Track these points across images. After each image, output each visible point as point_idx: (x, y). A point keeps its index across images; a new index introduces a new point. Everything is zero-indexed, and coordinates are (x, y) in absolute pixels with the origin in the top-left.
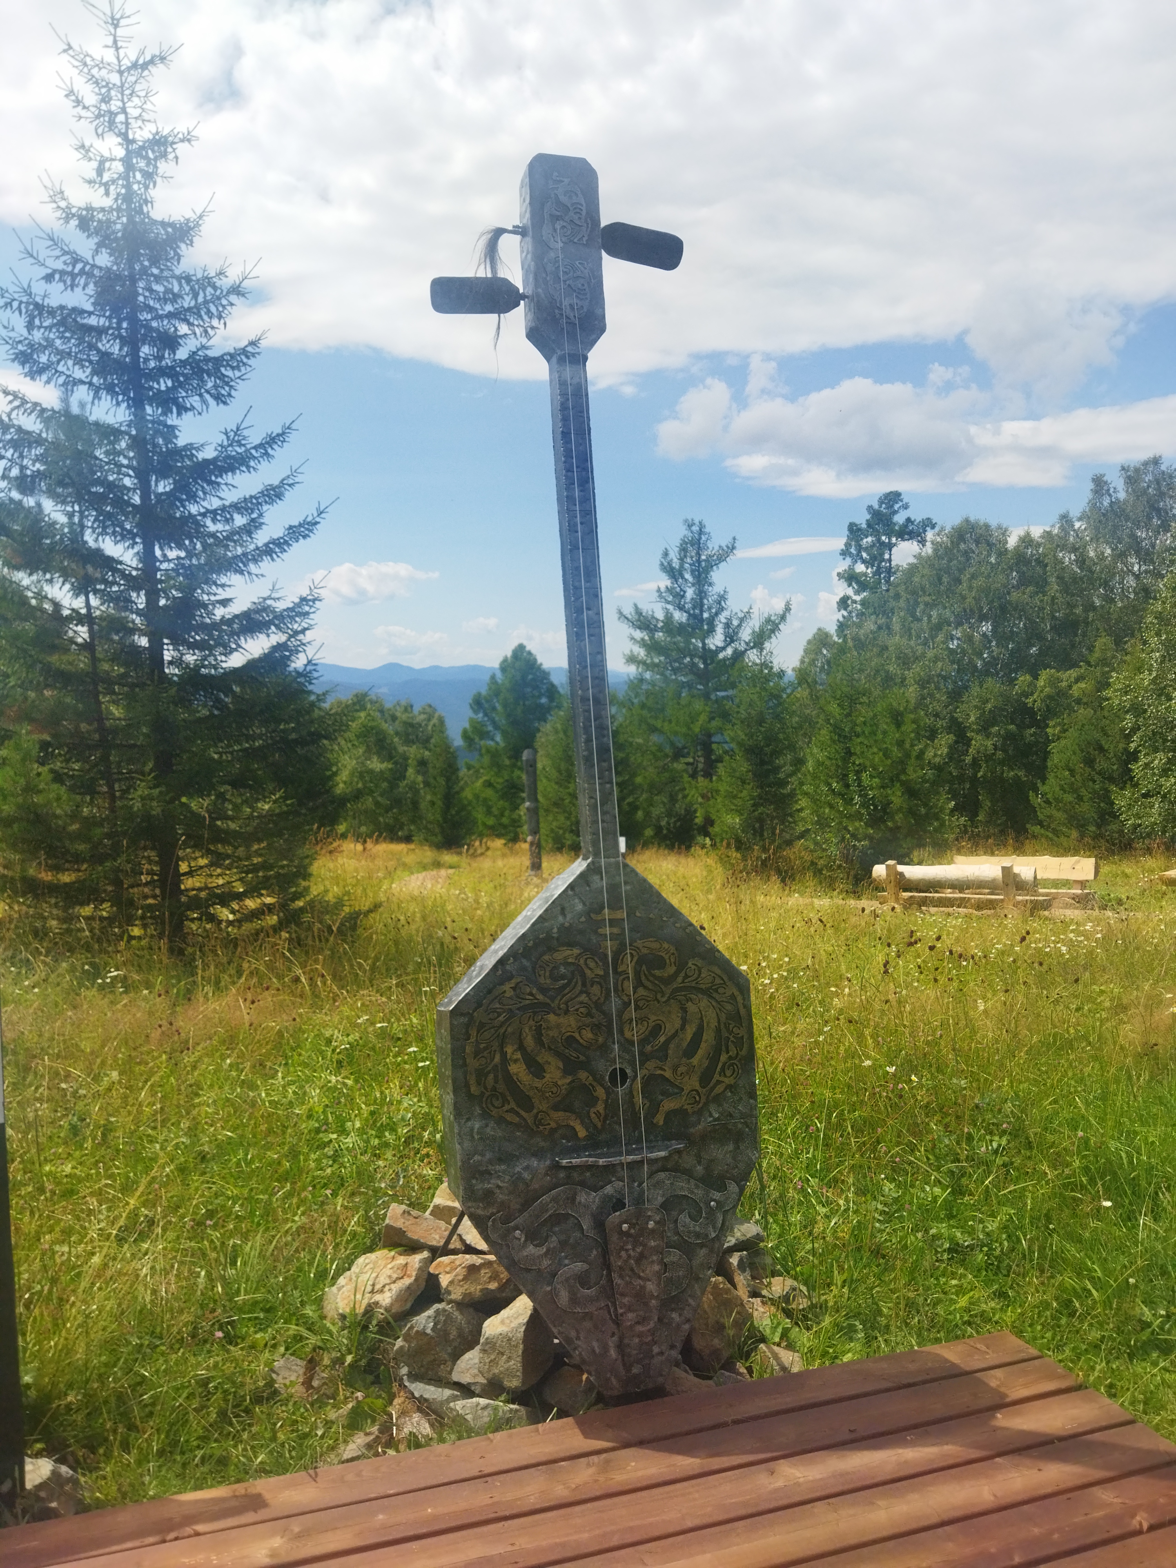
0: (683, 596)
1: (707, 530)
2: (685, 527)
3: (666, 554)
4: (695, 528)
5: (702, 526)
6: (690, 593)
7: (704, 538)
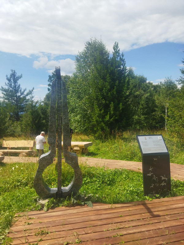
0: (11, 85)
1: (16, 72)
2: (11, 71)
3: (7, 76)
4: (13, 72)
5: (15, 71)
6: (13, 84)
7: (15, 74)
